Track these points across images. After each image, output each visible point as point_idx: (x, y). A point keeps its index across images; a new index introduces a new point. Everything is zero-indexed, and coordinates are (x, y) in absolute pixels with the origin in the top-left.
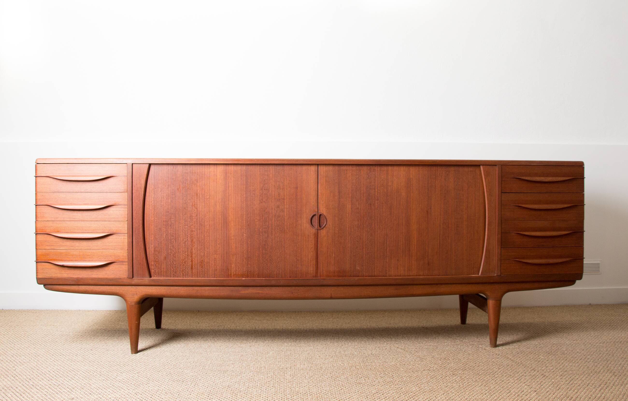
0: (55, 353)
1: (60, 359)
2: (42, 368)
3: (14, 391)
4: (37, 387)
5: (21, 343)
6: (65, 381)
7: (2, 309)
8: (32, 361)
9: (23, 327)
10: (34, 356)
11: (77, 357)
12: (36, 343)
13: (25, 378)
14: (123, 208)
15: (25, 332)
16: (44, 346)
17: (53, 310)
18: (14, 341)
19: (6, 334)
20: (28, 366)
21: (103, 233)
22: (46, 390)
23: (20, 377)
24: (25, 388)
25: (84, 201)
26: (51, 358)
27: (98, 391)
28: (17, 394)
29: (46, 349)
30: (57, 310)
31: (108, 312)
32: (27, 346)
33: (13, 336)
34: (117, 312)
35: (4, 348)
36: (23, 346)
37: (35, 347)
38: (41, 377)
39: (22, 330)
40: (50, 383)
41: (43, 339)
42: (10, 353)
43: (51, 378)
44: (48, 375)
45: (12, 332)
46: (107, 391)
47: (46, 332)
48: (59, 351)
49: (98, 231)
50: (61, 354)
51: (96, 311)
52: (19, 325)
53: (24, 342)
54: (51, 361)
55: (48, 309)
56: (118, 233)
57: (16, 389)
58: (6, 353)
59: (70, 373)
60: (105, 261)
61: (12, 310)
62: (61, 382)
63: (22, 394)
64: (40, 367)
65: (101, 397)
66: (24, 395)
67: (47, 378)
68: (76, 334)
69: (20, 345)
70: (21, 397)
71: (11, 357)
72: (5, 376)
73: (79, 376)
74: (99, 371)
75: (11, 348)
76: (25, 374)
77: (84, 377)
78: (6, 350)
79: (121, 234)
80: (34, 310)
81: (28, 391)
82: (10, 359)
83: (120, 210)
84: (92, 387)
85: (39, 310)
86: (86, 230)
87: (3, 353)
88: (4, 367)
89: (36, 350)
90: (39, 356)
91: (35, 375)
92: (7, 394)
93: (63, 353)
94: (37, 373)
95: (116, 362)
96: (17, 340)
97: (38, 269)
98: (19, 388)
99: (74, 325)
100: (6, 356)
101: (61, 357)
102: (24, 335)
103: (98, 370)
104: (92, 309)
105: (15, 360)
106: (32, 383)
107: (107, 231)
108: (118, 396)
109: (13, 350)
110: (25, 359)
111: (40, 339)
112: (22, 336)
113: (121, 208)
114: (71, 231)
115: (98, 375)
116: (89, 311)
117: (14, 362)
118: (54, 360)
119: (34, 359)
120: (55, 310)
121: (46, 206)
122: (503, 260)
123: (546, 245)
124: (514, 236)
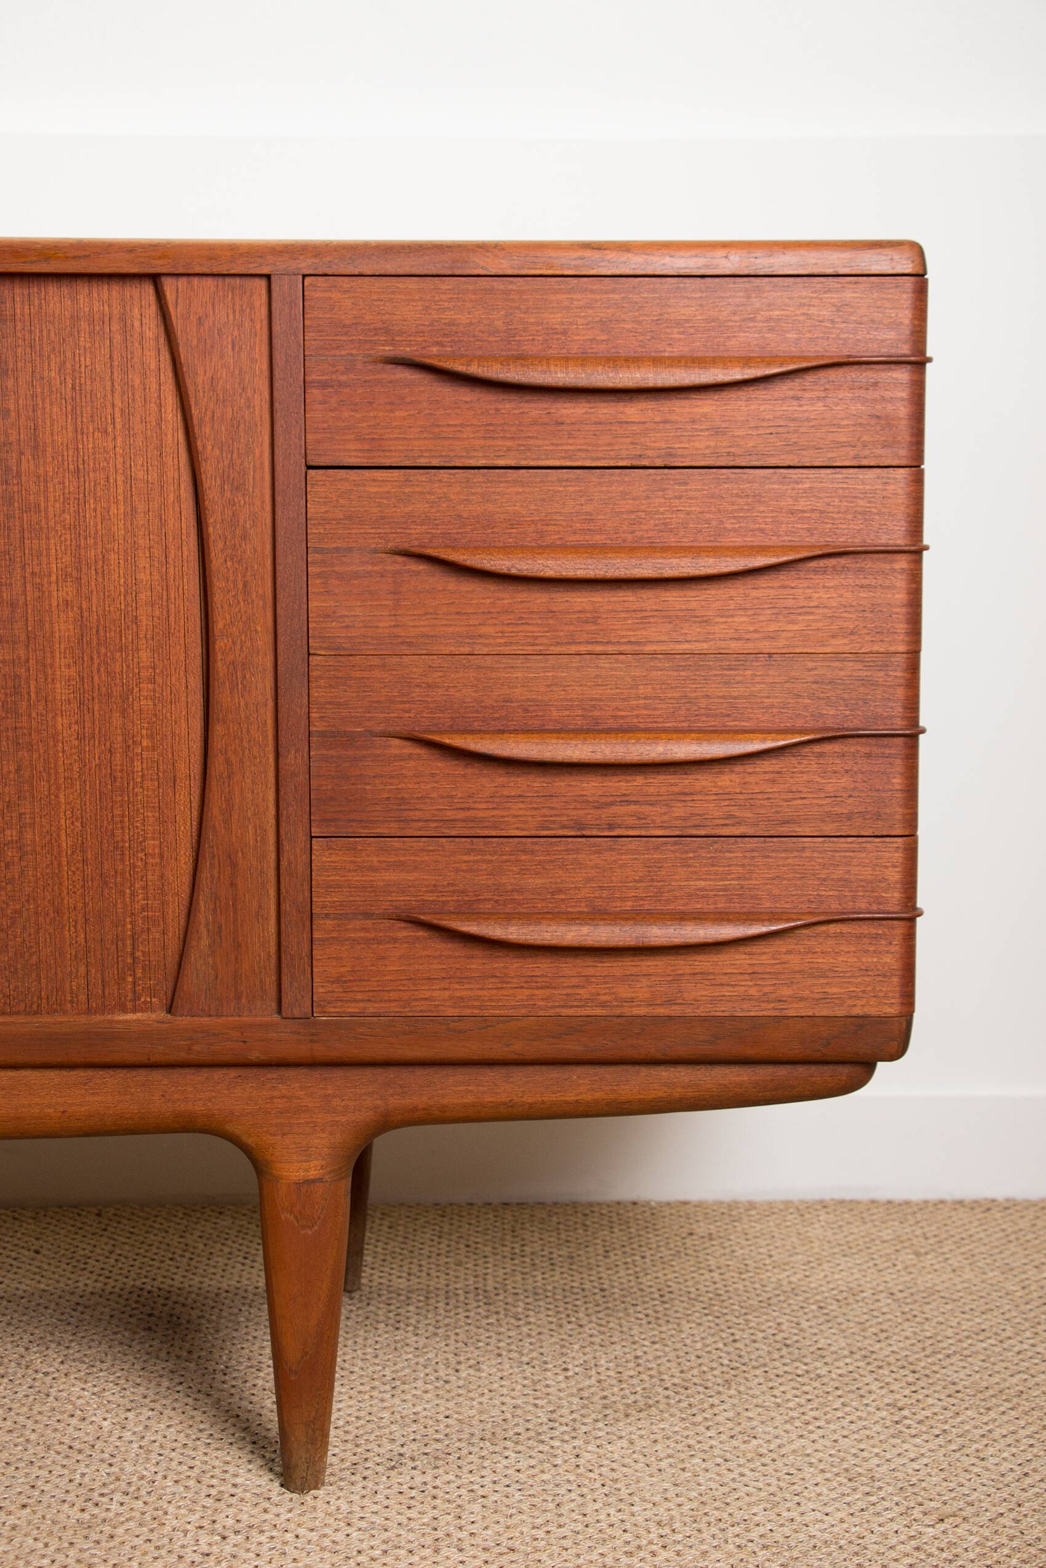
122: (327, 916)
123: (631, 821)
124: (401, 758)
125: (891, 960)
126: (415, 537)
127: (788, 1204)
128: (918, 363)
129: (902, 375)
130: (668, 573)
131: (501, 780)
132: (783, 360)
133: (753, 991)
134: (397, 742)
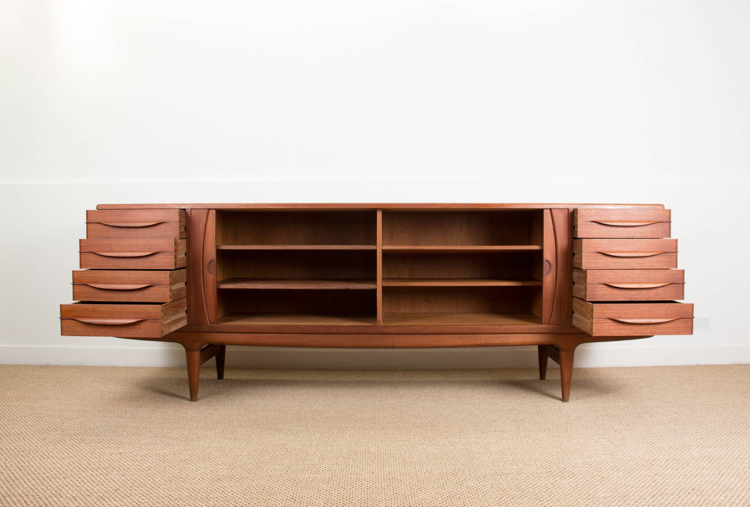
0: (103, 410)
1: (108, 415)
2: (90, 424)
3: (63, 444)
4: (85, 441)
5: (68, 399)
6: (113, 436)
7: (48, 365)
8: (79, 416)
9: (69, 383)
10: (81, 412)
11: (125, 414)
12: (84, 400)
13: (73, 432)
14: (169, 255)
15: (72, 388)
16: (91, 402)
17: (100, 367)
18: (61, 397)
19: (53, 390)
20: (76, 422)
21: (143, 284)
22: (94, 444)
23: (69, 432)
24: (74, 442)
25: (129, 248)
26: (99, 414)
27: (146, 447)
28: (67, 447)
29: (94, 406)
30: (105, 366)
31: (159, 369)
32: (74, 402)
33: (60, 391)
34: (168, 369)
35: (51, 404)
36: (70, 402)
37: (82, 403)
38: (89, 432)
39: (68, 386)
40: (98, 438)
41: (90, 395)
42: (57, 408)
43: (99, 433)
44: (96, 431)
45: (59, 388)
46: (156, 447)
47: (93, 389)
48: (107, 407)
49: (139, 282)
50: (109, 411)
51: (146, 368)
52: (65, 381)
53: (71, 398)
54: (100, 417)
55: (95, 366)
56: (160, 285)
57: (65, 442)
58: (54, 409)
59: (118, 429)
60: (136, 318)
61: (57, 366)
62: (110, 437)
63: (71, 447)
64: (88, 422)
65: (150, 452)
66: (73, 449)
67: (96, 433)
68: (125, 391)
69: (67, 401)
70: (71, 450)
71: (59, 412)
72: (54, 430)
73: (127, 432)
74: (149, 428)
75: (58, 404)
76: (73, 429)
77: (133, 433)
78: (54, 406)
79: (163, 285)
80: (80, 366)
81: (77, 445)
82: (58, 414)
83: (167, 258)
84: (141, 443)
85: (85, 366)
86: (125, 281)
87: (50, 409)
88: (52, 422)
89: (83, 406)
90: (87, 412)
91: (84, 430)
92: (57, 447)
93: (112, 410)
94: (85, 429)
95: (166, 420)
96: (64, 396)
97: (63, 327)
98: (68, 442)
99: (122, 382)
100: (53, 411)
101: (109, 413)
102: (71, 392)
103: (147, 427)
104: (141, 366)
105: (63, 415)
106: (81, 438)
107: (148, 282)
108: (167, 452)
109: (60, 405)
110: (73, 414)
111: (87, 396)
112: (69, 393)
113: (168, 255)
114: (110, 282)
115: (147, 431)
116: (138, 368)
117: (62, 417)
118: (102, 416)
119: (82, 415)
120: (102, 366)
121: (90, 253)
122: (596, 318)
123: (639, 298)
124: (602, 287)
125: (690, 325)
126: (600, 250)
127: (607, 368)
128: (670, 222)
129: (668, 224)
130: (641, 256)
131: (618, 291)
132: (651, 222)
133: (667, 331)
134: (601, 285)
